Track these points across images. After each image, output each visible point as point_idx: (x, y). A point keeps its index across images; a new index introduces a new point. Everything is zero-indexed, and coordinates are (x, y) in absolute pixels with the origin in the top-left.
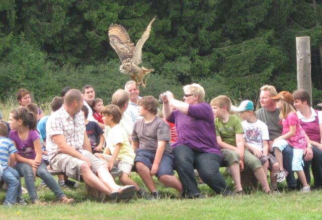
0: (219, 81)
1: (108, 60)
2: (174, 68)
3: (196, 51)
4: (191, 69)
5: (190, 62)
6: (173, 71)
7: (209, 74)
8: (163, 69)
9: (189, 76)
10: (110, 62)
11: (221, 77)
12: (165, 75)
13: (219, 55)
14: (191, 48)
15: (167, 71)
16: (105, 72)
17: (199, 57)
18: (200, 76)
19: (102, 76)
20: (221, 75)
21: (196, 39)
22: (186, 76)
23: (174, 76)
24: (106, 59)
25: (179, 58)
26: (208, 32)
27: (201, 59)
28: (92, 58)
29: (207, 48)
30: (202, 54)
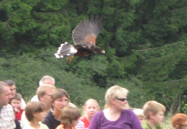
0: (137, 85)
1: (21, 54)
2: (89, 67)
3: (113, 51)
4: (107, 69)
5: (107, 62)
6: (88, 70)
7: (126, 75)
8: (77, 67)
9: (105, 76)
10: (22, 56)
11: (138, 81)
12: (80, 74)
13: (138, 57)
14: (109, 47)
15: (82, 70)
16: (16, 66)
18: (117, 77)
20: (139, 78)
21: (114, 38)
22: (101, 77)
23: (89, 75)
24: (18, 53)
26: (126, 32)
27: (119, 60)
28: (4, 50)
29: (124, 49)
30: (120, 55)
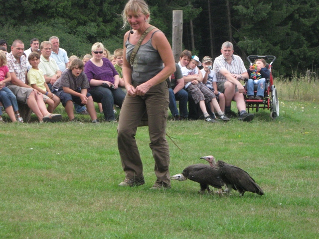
0: (117, 41)
1: (37, 23)
2: (85, 30)
3: (101, 19)
4: (97, 32)
5: (97, 27)
6: (84, 32)
7: (110, 36)
8: (77, 31)
9: (96, 37)
10: (39, 24)
11: (118, 39)
12: (78, 35)
13: (117, 23)
14: (98, 17)
15: (80, 33)
16: (35, 31)
17: (103, 23)
18: (104, 37)
19: (33, 34)
20: (118, 37)
21: (101, 10)
22: (93, 37)
23: (85, 36)
24: (35, 22)
25: (89, 24)
26: (110, 6)
27: (105, 26)
28: (25, 21)
29: (108, 17)
30: (106, 22)
